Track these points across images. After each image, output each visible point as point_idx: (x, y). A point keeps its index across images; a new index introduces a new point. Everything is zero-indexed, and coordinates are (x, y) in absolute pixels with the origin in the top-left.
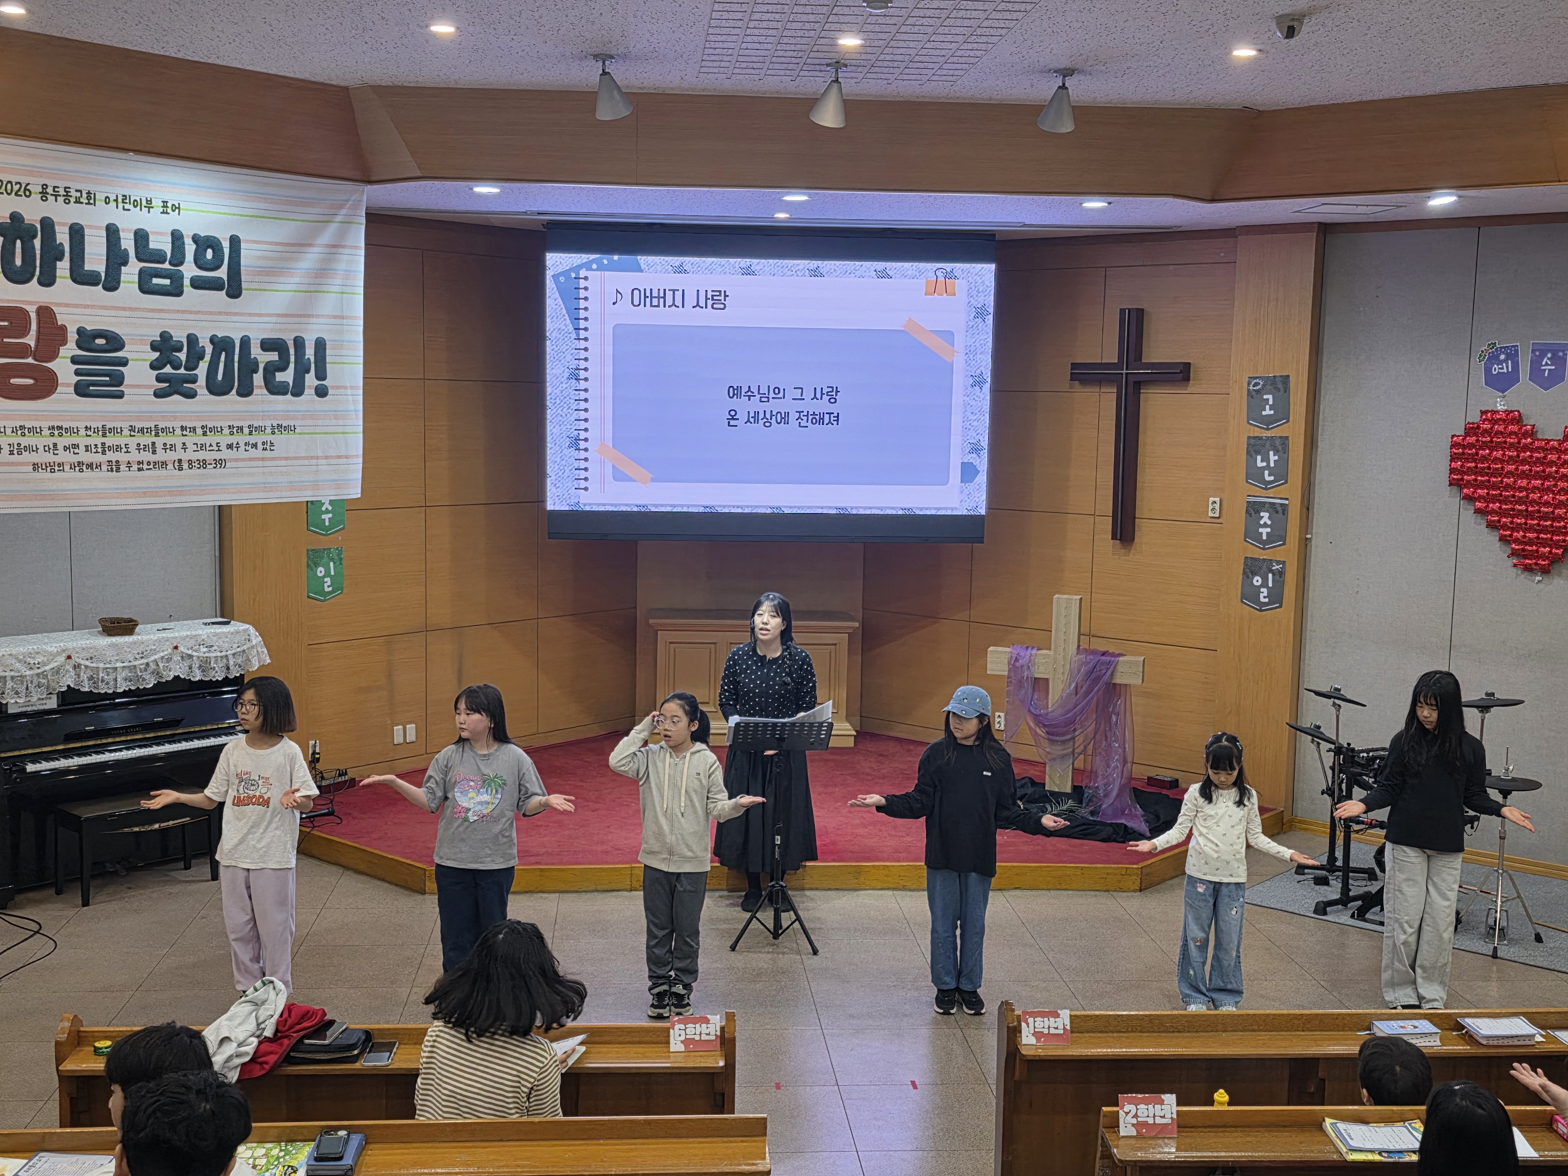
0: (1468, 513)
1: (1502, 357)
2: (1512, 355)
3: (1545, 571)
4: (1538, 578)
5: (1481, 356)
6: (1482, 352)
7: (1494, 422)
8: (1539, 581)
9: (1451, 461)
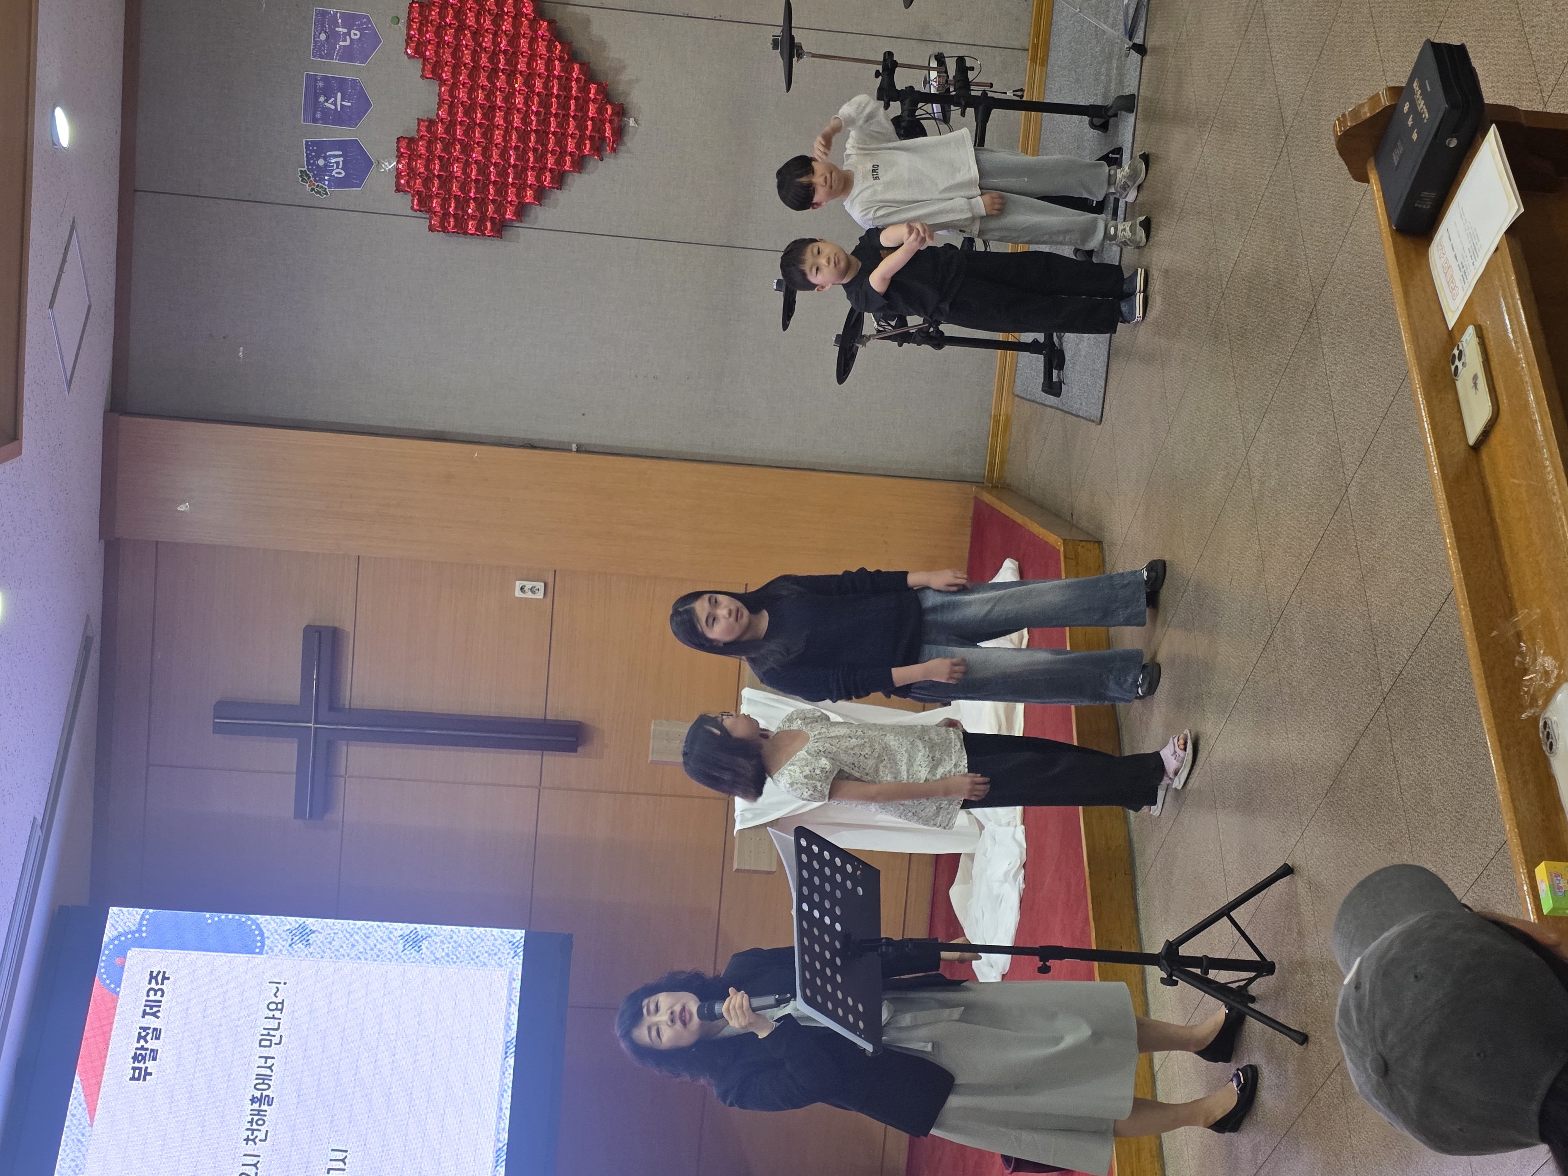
0: (542, 215)
1: (321, 162)
2: (317, 149)
3: (621, 111)
4: (632, 122)
5: (318, 192)
6: (312, 190)
7: (412, 172)
8: (636, 121)
9: (466, 233)
